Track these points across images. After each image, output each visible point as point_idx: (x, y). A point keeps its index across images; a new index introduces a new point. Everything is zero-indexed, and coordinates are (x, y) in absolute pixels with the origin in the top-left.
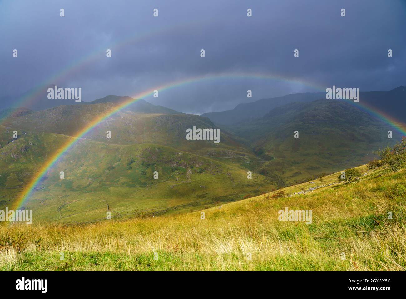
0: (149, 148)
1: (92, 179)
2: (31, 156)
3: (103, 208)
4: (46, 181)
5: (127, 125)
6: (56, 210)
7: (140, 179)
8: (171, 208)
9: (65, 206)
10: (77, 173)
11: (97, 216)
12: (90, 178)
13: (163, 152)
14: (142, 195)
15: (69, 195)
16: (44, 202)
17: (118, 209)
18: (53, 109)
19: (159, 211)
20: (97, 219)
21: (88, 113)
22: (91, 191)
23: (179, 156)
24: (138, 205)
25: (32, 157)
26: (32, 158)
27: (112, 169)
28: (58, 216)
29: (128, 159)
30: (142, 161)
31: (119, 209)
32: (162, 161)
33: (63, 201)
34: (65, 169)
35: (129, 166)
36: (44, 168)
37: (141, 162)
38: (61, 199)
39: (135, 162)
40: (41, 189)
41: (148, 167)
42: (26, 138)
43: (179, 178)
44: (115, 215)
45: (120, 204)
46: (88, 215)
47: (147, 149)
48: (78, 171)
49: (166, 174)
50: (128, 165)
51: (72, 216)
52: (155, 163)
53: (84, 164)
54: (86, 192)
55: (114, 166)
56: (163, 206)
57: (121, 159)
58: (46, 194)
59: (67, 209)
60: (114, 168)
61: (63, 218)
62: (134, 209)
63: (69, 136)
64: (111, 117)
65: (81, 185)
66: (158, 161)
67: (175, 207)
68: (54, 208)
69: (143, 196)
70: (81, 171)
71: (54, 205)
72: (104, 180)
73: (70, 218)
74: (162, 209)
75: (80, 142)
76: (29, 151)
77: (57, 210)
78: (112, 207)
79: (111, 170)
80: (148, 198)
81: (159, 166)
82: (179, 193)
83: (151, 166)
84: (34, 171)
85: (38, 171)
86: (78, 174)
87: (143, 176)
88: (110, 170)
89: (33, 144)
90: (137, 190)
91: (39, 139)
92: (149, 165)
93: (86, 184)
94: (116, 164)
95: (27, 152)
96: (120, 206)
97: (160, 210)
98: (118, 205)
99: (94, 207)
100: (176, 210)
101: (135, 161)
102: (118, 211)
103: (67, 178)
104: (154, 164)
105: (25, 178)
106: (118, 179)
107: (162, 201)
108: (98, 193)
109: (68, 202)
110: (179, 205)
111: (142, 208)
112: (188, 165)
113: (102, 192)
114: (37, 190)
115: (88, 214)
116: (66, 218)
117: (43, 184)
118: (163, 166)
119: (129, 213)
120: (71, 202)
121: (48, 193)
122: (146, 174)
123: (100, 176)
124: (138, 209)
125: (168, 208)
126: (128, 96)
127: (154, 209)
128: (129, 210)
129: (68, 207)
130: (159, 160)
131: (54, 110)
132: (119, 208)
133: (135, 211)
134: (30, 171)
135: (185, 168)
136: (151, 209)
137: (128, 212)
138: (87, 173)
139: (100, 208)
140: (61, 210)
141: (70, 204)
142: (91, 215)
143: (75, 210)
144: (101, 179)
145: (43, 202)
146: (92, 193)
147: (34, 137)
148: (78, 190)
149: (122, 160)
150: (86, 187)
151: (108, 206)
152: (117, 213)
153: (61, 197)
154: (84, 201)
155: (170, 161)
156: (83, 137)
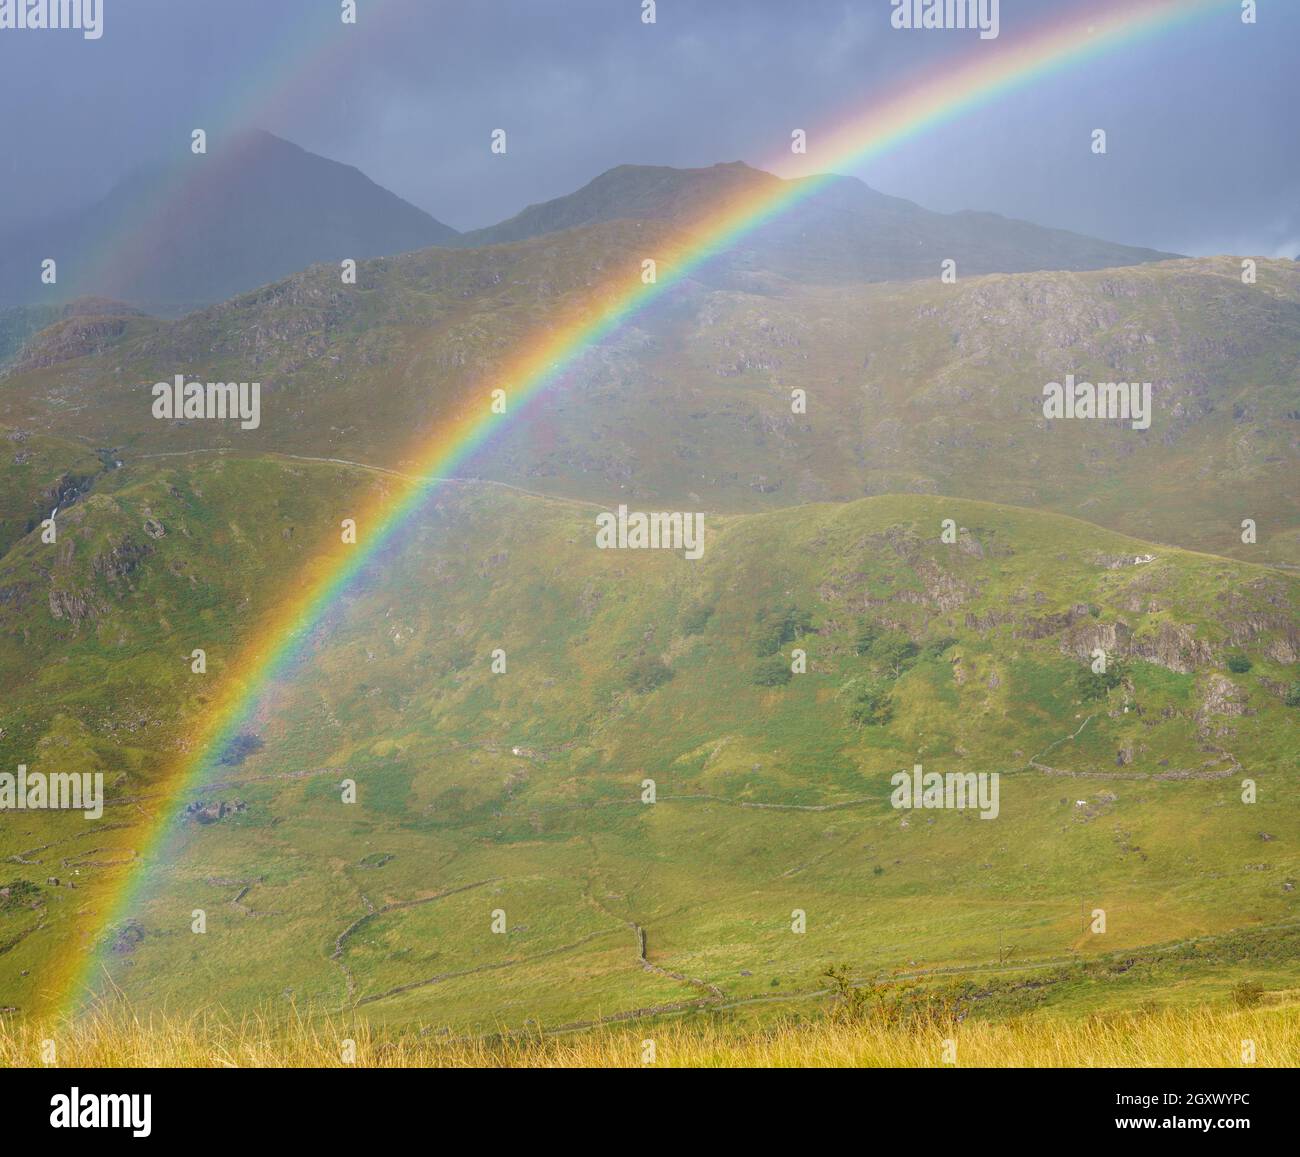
0: (907, 525)
1: (530, 754)
2: (161, 603)
3: (612, 947)
4: (250, 761)
5: (741, 368)
6: (321, 948)
7: (846, 754)
8: (1085, 967)
9: (375, 926)
10: (434, 713)
11: (576, 1000)
12: (517, 743)
13: (1010, 553)
14: (867, 868)
15: (392, 858)
16: (249, 898)
17: (705, 958)
18: (269, 296)
19: (995, 985)
20: (573, 1016)
21: (484, 302)
22: (527, 832)
23: (1136, 578)
24: (844, 935)
25: (165, 613)
26: (163, 621)
27: (658, 683)
28: (332, 990)
29: (761, 616)
30: (861, 624)
31: (716, 960)
32: (1007, 618)
33: (361, 891)
34: (364, 687)
35: (768, 660)
36: (236, 682)
37: (852, 633)
38: (345, 882)
39: (807, 629)
40: (226, 815)
41: (907, 667)
42: (125, 493)
43: (1137, 742)
44: (690, 994)
45: (716, 924)
46: (516, 992)
47: (889, 536)
48: (438, 696)
49: (1040, 714)
50: (761, 655)
51: (415, 992)
52: (952, 632)
53: (474, 653)
54: (500, 839)
55: (666, 659)
56: (1028, 951)
57: (709, 613)
58: (261, 846)
59: (386, 946)
60: (665, 675)
61: (364, 1001)
62: (818, 964)
63: (367, 468)
64: (634, 320)
65: (463, 792)
66: (973, 620)
67: (1117, 958)
68: (310, 935)
69: (878, 871)
70: (458, 696)
71: (308, 915)
72: (608, 758)
73: (407, 1008)
74: (1017, 972)
75: (440, 507)
76: (143, 573)
77: (329, 950)
78: (668, 944)
79: (651, 689)
80: (906, 890)
81: (982, 660)
82: (1145, 858)
83: (921, 657)
84: (180, 698)
85: (203, 701)
86: (444, 720)
87: (872, 729)
88: (640, 691)
89: (167, 531)
90: (830, 829)
91: (198, 493)
92: (912, 649)
93: (495, 784)
94: (682, 645)
95: (136, 580)
96: (723, 936)
97: (1004, 974)
98: (705, 928)
99: (552, 937)
100: (1129, 981)
101: (814, 623)
102: (711, 975)
103: (376, 747)
104: (945, 644)
105: (135, 745)
106: (699, 752)
107: (1014, 914)
108: (570, 844)
109: (389, 901)
110: (1144, 944)
111: (870, 960)
112: (1206, 645)
113: (596, 839)
114: (206, 820)
115: (516, 982)
116: (381, 1003)
117: (236, 786)
118: (1015, 656)
119: (786, 987)
120: (409, 902)
121: (271, 837)
122: (889, 717)
123: (579, 732)
124: (844, 959)
125: (1063, 965)
126: (740, 164)
127: (952, 965)
128: (779, 971)
129: (393, 936)
130: (982, 613)
131: (276, 301)
132: (718, 951)
133: (831, 973)
134: (158, 703)
135: (1183, 670)
136: (942, 966)
137: (775, 983)
138: (496, 707)
139: (590, 946)
140: (354, 951)
141: (405, 911)
142: (533, 994)
143: (435, 956)
144: (585, 751)
145: (242, 895)
146: (535, 844)
147: (168, 487)
148: (447, 825)
149: (717, 617)
150: (497, 804)
151: (644, 934)
152: (702, 988)
153: (346, 870)
154: (488, 894)
155: (1068, 620)
156: (460, 472)
